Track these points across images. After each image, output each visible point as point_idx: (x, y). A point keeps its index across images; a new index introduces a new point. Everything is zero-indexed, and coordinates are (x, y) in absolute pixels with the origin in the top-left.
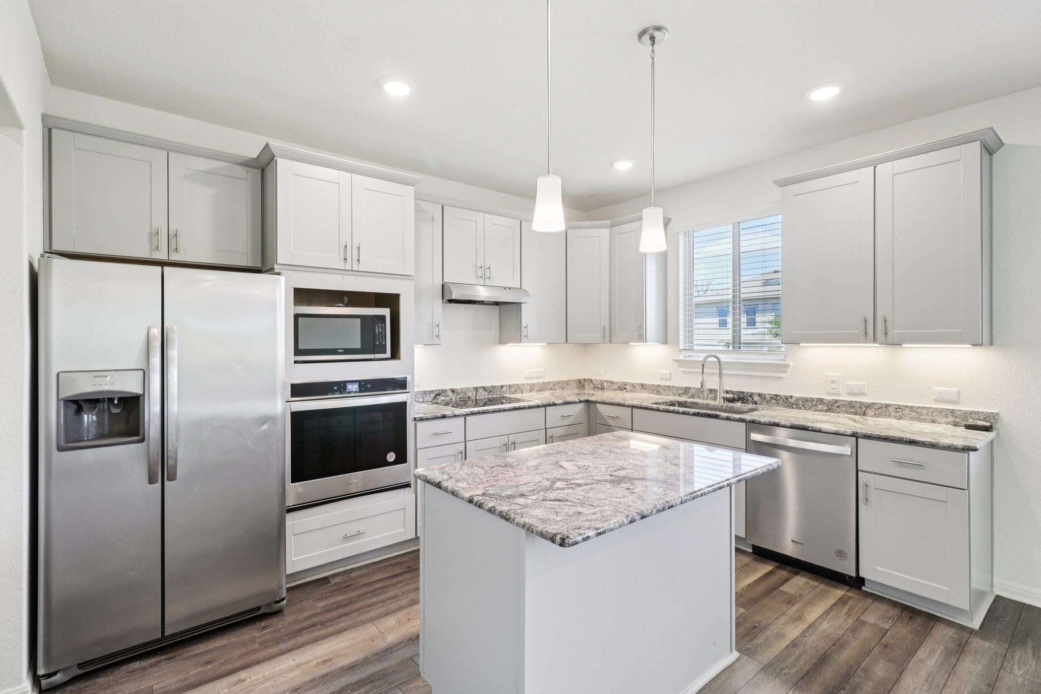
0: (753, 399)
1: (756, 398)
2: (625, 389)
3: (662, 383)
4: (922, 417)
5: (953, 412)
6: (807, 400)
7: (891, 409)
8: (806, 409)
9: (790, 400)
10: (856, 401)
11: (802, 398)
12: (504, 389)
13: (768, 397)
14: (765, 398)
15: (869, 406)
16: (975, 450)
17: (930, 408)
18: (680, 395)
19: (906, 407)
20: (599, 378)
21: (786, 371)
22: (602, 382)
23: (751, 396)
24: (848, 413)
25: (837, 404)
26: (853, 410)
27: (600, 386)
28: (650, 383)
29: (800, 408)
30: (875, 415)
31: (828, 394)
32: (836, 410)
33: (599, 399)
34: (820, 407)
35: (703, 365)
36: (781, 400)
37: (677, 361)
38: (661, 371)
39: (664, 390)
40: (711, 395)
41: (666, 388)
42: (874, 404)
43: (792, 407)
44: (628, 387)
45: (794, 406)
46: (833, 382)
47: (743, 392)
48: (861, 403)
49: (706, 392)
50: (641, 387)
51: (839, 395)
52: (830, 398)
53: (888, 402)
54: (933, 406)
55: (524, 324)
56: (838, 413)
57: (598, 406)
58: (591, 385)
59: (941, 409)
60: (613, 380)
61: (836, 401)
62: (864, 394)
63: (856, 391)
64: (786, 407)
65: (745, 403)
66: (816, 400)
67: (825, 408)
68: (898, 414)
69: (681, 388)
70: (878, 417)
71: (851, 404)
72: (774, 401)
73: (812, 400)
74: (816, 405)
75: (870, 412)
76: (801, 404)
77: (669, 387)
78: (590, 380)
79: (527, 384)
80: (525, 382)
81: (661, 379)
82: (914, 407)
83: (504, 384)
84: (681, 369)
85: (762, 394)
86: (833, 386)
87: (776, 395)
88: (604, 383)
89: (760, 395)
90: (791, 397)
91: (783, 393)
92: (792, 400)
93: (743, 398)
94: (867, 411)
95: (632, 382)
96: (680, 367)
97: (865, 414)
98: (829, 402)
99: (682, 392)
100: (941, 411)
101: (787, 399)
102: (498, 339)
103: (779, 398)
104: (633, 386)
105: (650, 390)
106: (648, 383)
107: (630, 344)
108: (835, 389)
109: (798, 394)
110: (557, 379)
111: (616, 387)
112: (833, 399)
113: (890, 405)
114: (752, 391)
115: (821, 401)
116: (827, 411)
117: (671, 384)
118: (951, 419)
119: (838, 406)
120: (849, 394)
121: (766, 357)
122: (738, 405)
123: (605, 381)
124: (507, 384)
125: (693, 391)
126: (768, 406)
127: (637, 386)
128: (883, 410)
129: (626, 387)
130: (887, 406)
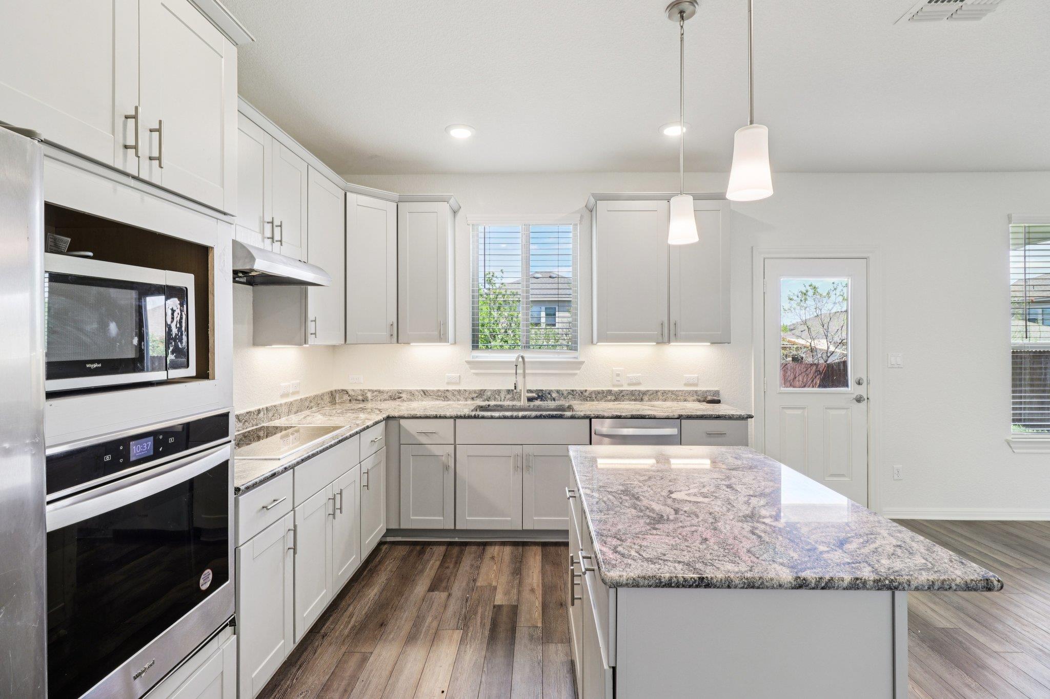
0: (551, 396)
1: (554, 395)
2: (400, 398)
3: (450, 388)
4: (679, 398)
5: (696, 392)
6: (599, 393)
7: (659, 394)
8: (598, 401)
9: (585, 394)
10: (636, 390)
11: (595, 391)
12: (261, 415)
13: (565, 393)
14: (563, 394)
15: (645, 393)
16: (751, 417)
17: (683, 391)
18: (473, 398)
19: (669, 391)
20: (358, 387)
21: (580, 368)
22: (363, 393)
23: (549, 394)
24: (630, 401)
25: (622, 394)
26: (633, 398)
27: (360, 398)
28: (435, 389)
29: (593, 400)
30: (650, 400)
31: (614, 386)
32: (621, 399)
33: (405, 413)
34: (609, 397)
35: (516, 366)
36: (577, 395)
37: (468, 362)
38: (447, 374)
39: (454, 395)
40: (509, 396)
41: (456, 393)
42: (648, 391)
43: (587, 400)
44: (404, 396)
45: (588, 399)
46: (618, 375)
47: (542, 390)
48: (639, 391)
49: (503, 393)
50: (423, 394)
51: (622, 386)
52: (616, 389)
53: (657, 389)
54: (685, 389)
55: (311, 315)
56: (623, 401)
57: (402, 422)
58: (346, 397)
59: (690, 391)
60: (381, 389)
61: (622, 391)
62: (639, 384)
63: (634, 382)
64: (581, 400)
65: (544, 401)
66: (606, 391)
67: (613, 398)
68: (664, 397)
69: (475, 392)
70: (651, 401)
71: (632, 393)
72: (571, 396)
73: (603, 392)
74: (606, 397)
75: (646, 398)
76: (594, 396)
77: (459, 391)
78: (343, 390)
79: (285, 404)
80: (283, 401)
81: (448, 383)
82: (674, 391)
83: (261, 407)
84: (473, 371)
85: (560, 390)
86: (618, 378)
87: (573, 391)
88: (366, 394)
89: (558, 392)
90: (586, 390)
91: (578, 388)
92: (587, 394)
93: (542, 396)
94: (643, 397)
95: (410, 389)
96: (471, 368)
97: (642, 400)
98: (616, 393)
99: (476, 395)
100: (689, 392)
101: (582, 393)
102: (252, 338)
103: (575, 393)
104: (411, 393)
105: (435, 397)
106: (431, 389)
107: (411, 344)
108: (619, 381)
109: (591, 388)
110: (312, 394)
111: (386, 396)
112: (619, 390)
113: (658, 391)
114: (551, 389)
115: (610, 392)
116: (615, 400)
117: (462, 388)
118: (695, 397)
119: (623, 396)
120: (629, 385)
121: (561, 356)
122: (538, 403)
123: (369, 390)
124: (264, 406)
125: (489, 393)
126: (565, 401)
127: (417, 393)
128: (654, 395)
129: (401, 395)
130: (657, 392)
